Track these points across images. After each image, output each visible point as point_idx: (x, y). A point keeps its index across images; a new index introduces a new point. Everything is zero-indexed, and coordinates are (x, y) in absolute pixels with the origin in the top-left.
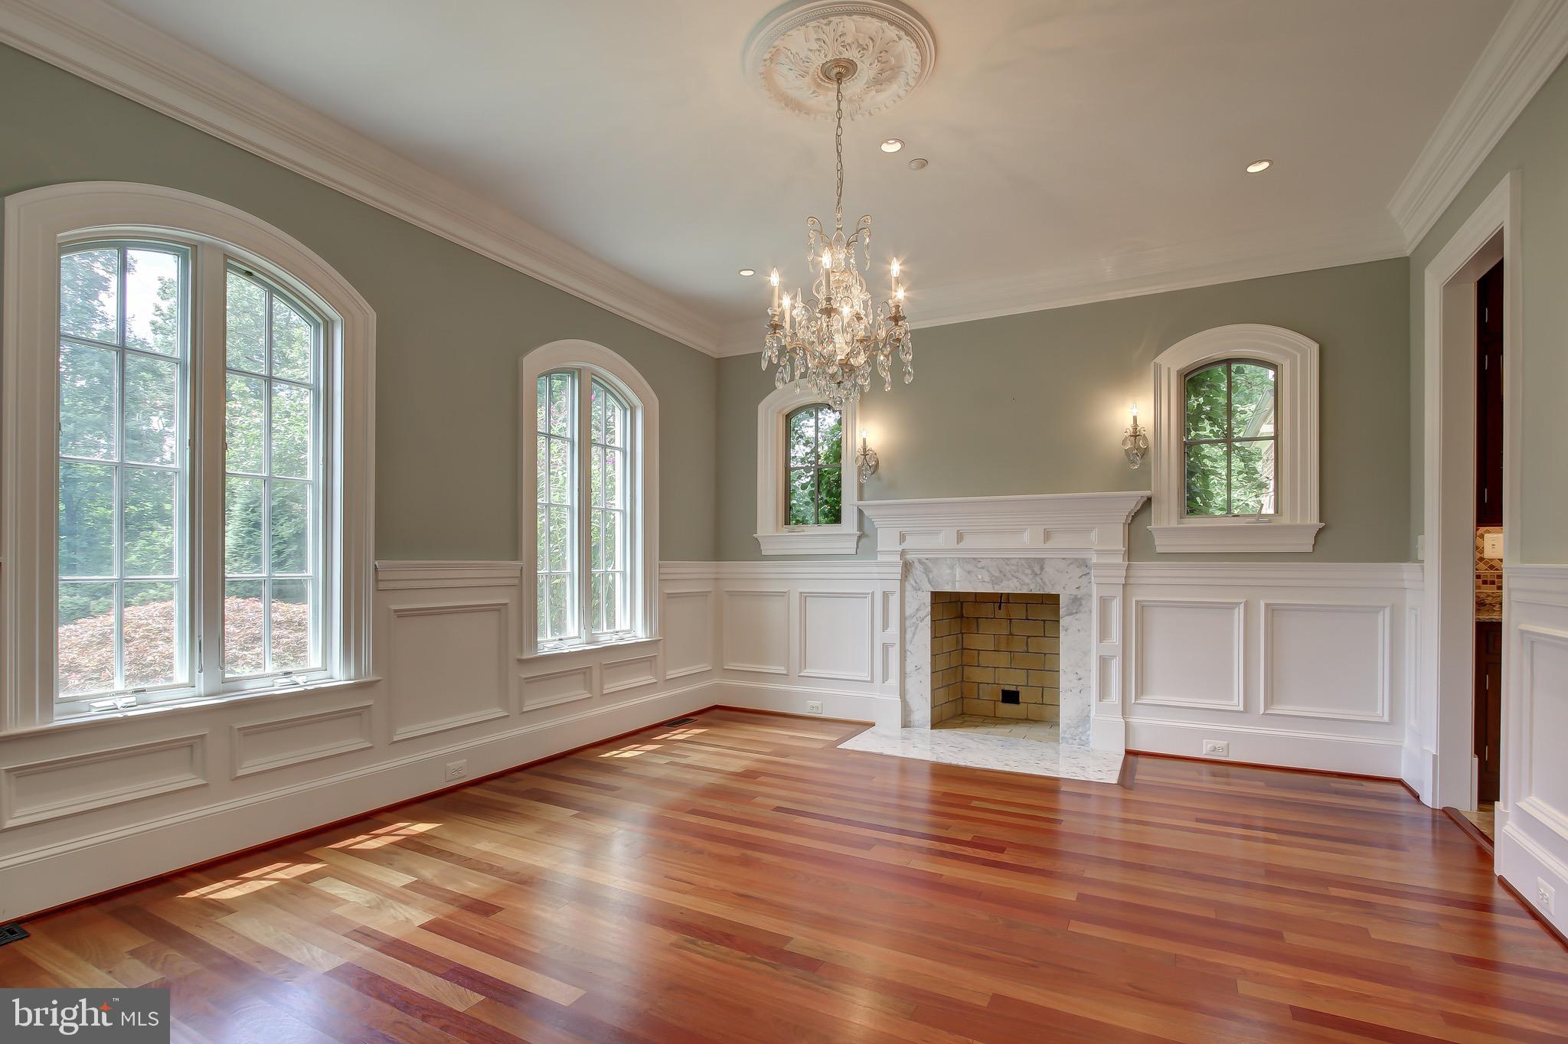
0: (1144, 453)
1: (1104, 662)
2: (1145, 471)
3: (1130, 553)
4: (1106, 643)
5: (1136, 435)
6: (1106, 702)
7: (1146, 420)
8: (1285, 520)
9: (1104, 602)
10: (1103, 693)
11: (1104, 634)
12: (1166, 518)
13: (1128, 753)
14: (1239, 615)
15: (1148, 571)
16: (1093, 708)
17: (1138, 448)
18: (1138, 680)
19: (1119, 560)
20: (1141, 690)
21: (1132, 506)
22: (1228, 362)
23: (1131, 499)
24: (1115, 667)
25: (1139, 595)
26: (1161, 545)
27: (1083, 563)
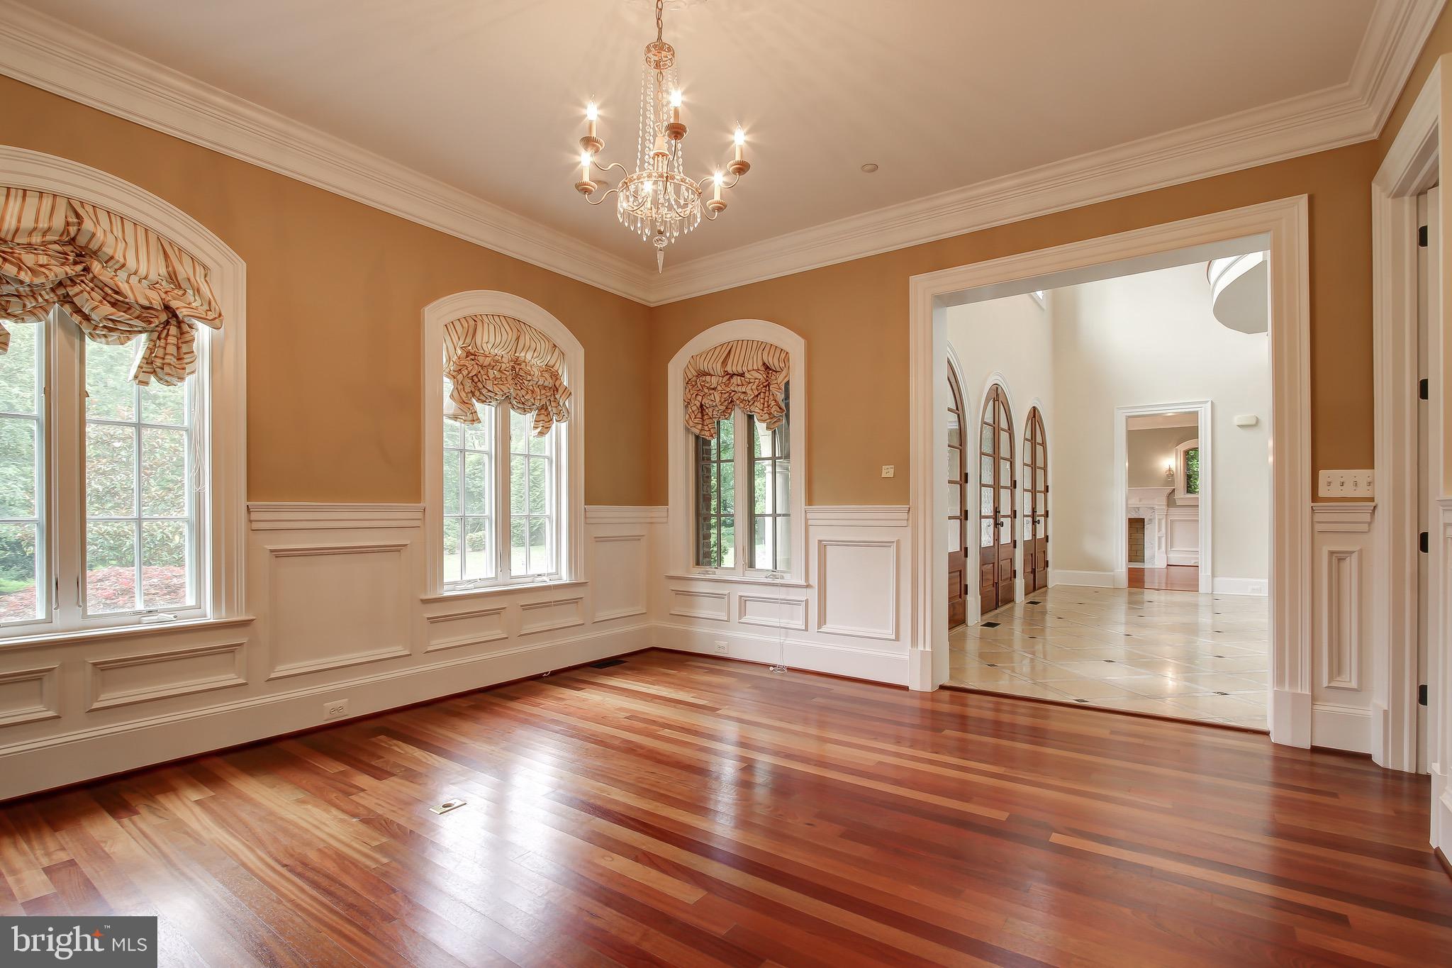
0: (1174, 475)
1: (1160, 538)
2: (1173, 481)
3: (1168, 506)
4: (1160, 532)
5: (1170, 470)
6: (1161, 550)
7: (1174, 466)
9: (1160, 520)
10: (1159, 548)
11: (1160, 530)
12: (1181, 494)
13: (1168, 565)
15: (1172, 510)
16: (1156, 553)
17: (1171, 475)
18: (1170, 543)
19: (1164, 507)
20: (1171, 547)
21: (1169, 491)
23: (1169, 489)
24: (1163, 540)
25: (1170, 518)
26: (1178, 502)
27: (1153, 508)
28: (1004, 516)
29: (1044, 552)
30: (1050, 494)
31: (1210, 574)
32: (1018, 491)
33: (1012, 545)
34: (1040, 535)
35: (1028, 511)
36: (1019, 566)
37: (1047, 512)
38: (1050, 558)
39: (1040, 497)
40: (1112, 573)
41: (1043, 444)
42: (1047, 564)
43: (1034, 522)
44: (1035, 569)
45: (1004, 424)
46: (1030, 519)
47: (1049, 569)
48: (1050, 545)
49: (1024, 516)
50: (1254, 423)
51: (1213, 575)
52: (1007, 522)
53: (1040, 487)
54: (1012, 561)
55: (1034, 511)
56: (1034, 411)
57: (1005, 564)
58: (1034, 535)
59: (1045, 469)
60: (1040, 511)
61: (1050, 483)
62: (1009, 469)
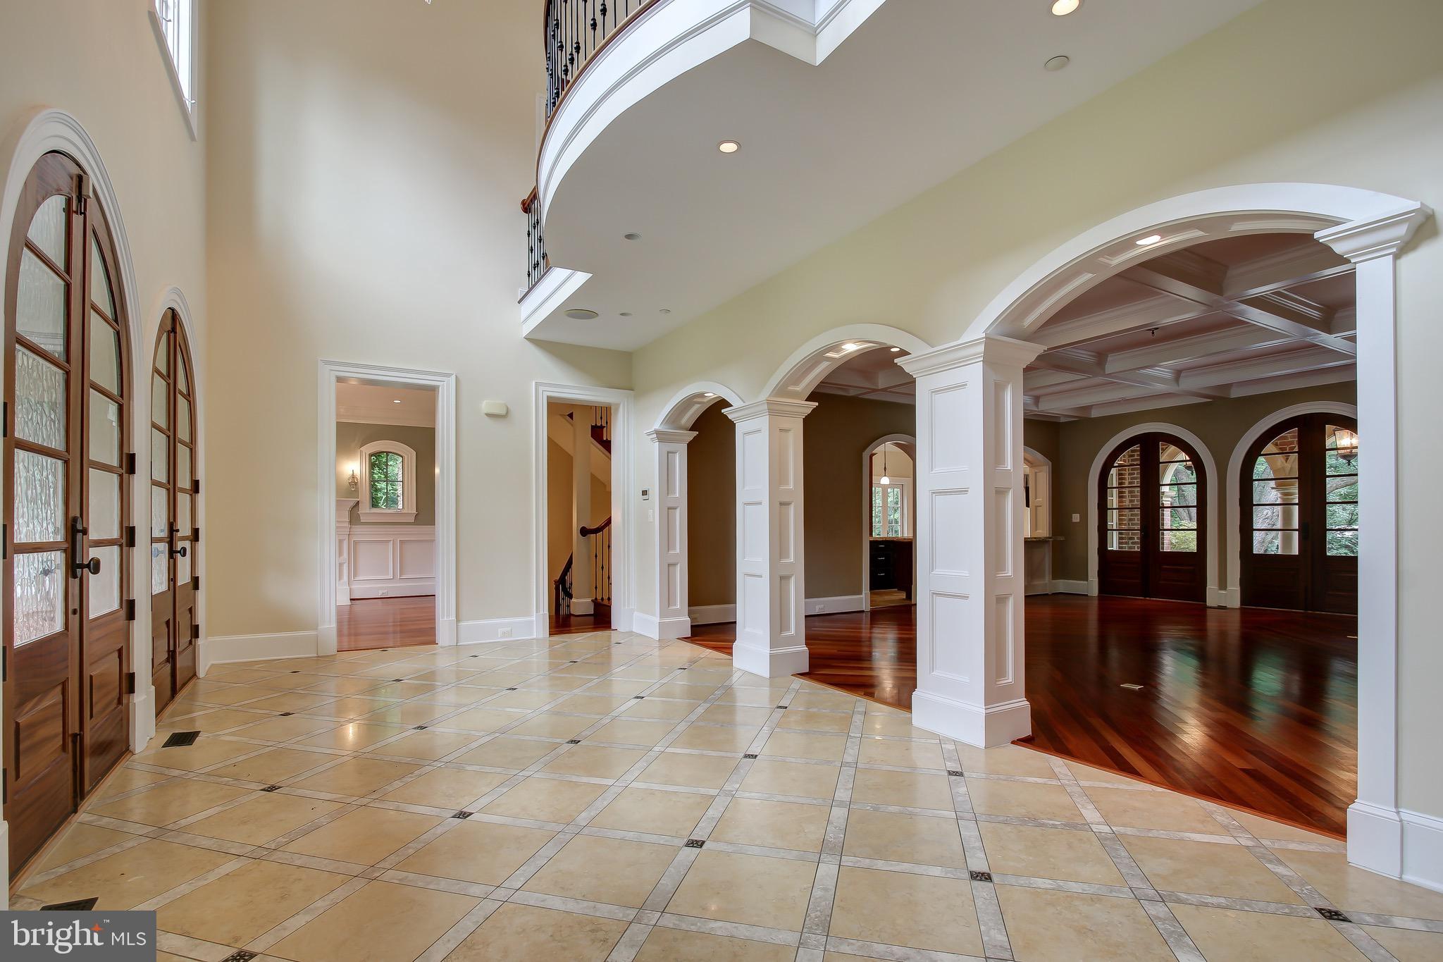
0: (356, 484)
1: (341, 565)
2: (357, 491)
3: (351, 522)
4: (341, 558)
5: (353, 476)
6: (342, 581)
7: (357, 472)
8: (405, 511)
9: (341, 542)
10: (341, 578)
11: (341, 554)
12: (365, 508)
13: (351, 599)
14: (391, 544)
15: (357, 529)
17: (354, 482)
18: (355, 571)
19: (347, 525)
20: (355, 574)
21: (352, 504)
22: (387, 453)
23: (353, 501)
24: (345, 567)
25: (355, 538)
26: (363, 519)
28: (99, 543)
29: (190, 610)
30: (201, 497)
31: (453, 618)
32: (139, 482)
33: (123, 613)
34: (184, 578)
35: (160, 530)
36: (142, 661)
37: (196, 532)
38: (201, 619)
39: (183, 500)
40: (313, 633)
41: (190, 396)
42: (195, 631)
43: (172, 553)
44: (174, 651)
45: (98, 293)
46: (163, 547)
47: (201, 642)
48: (201, 595)
49: (153, 540)
50: (503, 412)
51: (458, 620)
52: (109, 557)
53: (184, 481)
54: (123, 654)
55: (172, 529)
56: (173, 316)
57: (103, 669)
58: (173, 579)
59: (192, 446)
60: (184, 528)
61: (201, 476)
62: (115, 424)
